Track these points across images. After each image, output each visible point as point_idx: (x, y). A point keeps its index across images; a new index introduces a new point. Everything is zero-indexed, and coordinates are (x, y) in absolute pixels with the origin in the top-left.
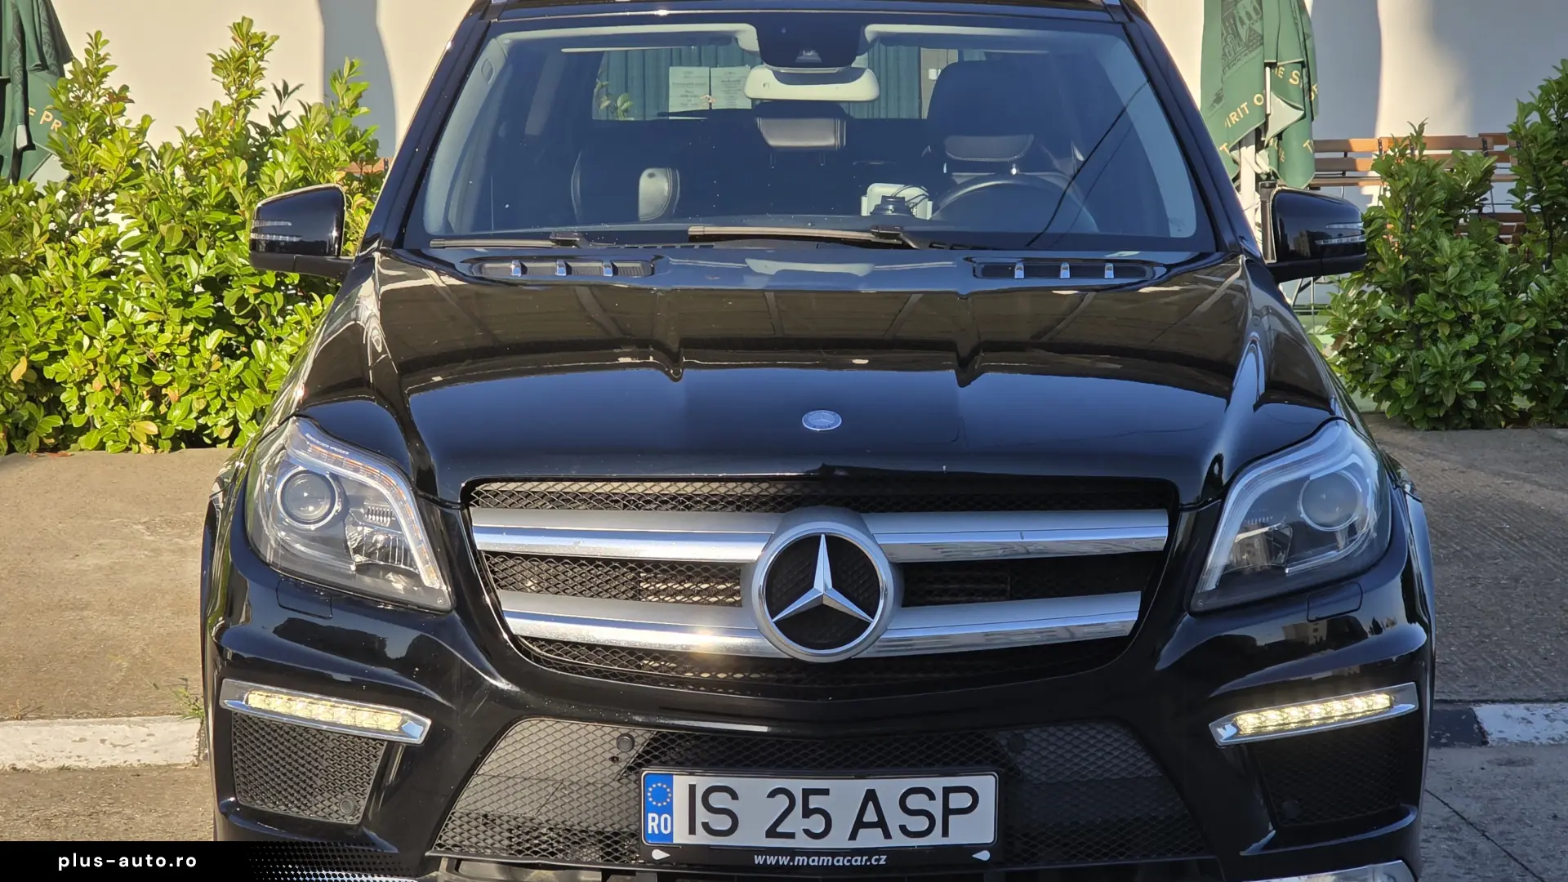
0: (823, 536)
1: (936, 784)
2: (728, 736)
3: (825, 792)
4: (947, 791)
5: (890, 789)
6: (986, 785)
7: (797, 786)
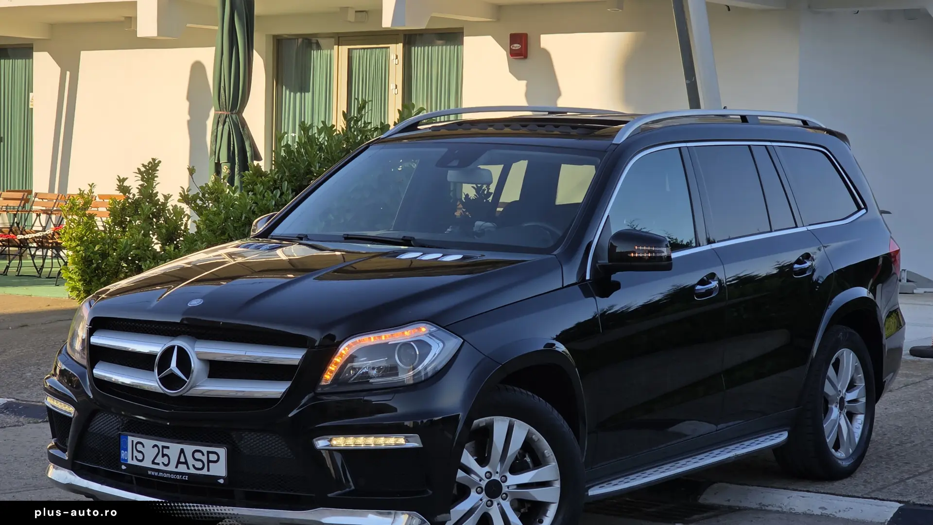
0: (176, 347)
1: (205, 449)
2: (140, 421)
3: (168, 448)
4: (209, 453)
5: (189, 449)
6: (222, 452)
7: (160, 444)
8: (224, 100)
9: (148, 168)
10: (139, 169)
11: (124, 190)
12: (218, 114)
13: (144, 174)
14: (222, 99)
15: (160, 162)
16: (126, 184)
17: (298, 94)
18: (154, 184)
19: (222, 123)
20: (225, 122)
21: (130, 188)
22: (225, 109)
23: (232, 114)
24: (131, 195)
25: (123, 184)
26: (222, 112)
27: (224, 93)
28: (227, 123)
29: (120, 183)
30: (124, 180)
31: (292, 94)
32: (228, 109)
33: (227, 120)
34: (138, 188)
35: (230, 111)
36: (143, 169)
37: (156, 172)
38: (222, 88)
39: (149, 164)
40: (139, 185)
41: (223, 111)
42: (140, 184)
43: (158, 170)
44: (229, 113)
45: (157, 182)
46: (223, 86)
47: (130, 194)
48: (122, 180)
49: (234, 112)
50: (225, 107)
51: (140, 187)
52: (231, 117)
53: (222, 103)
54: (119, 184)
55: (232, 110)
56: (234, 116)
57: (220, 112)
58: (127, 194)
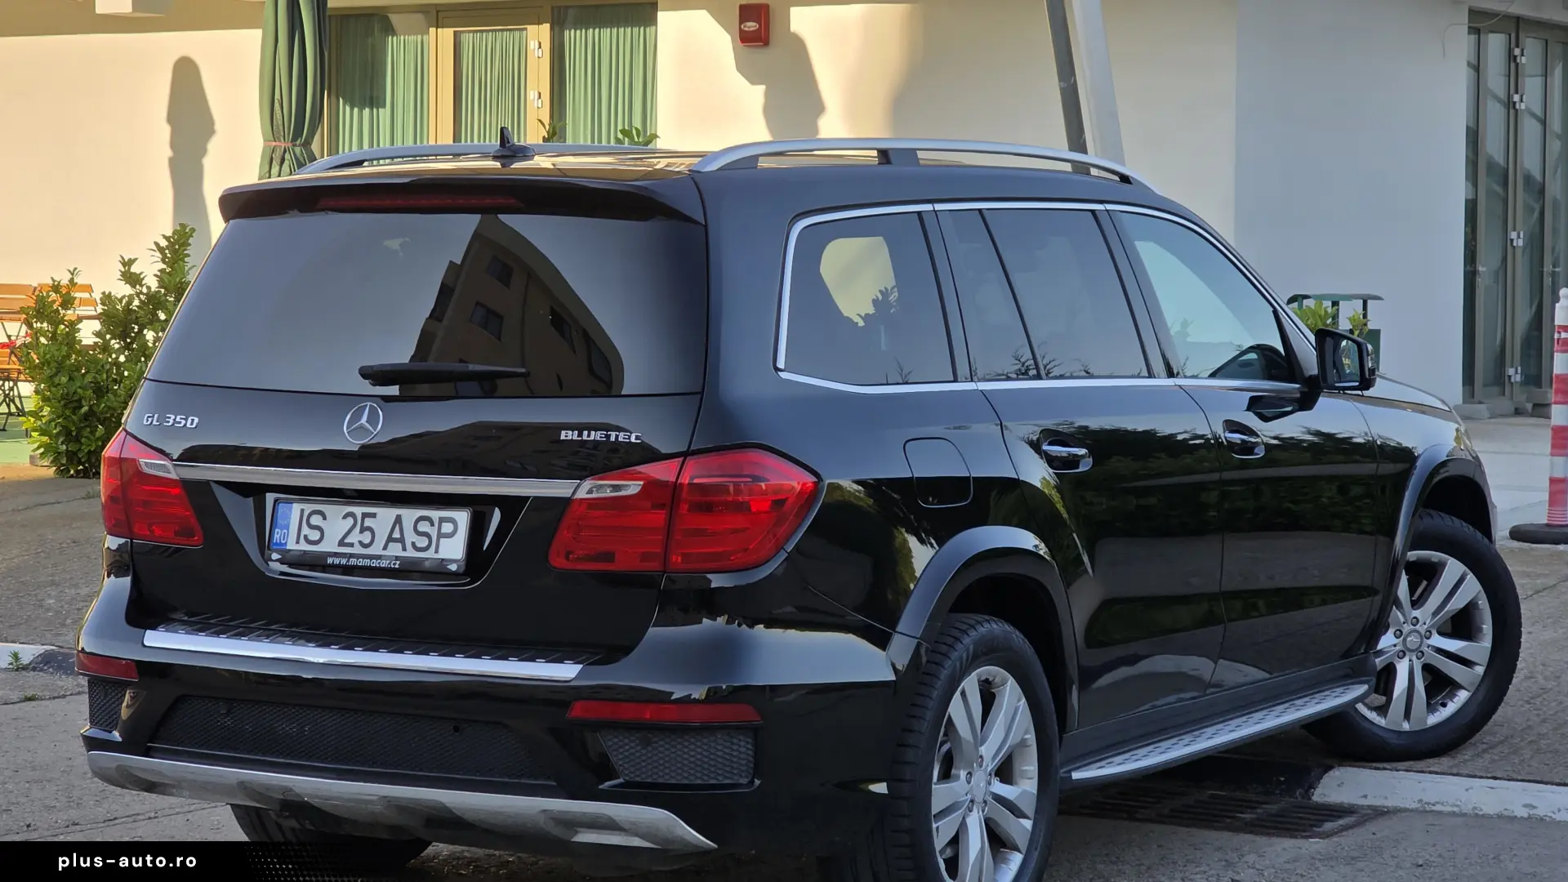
8: (280, 123)
9: (172, 240)
10: (157, 244)
11: (132, 279)
12: (270, 146)
13: (167, 251)
14: (276, 118)
15: (193, 230)
16: (135, 269)
17: (367, 111)
18: (186, 268)
19: (279, 161)
20: (283, 160)
21: (142, 276)
22: (282, 139)
23: (294, 145)
24: (144, 288)
25: (129, 269)
26: (277, 143)
27: (280, 112)
28: (286, 162)
29: (124, 267)
30: (131, 262)
31: (356, 110)
32: (288, 139)
33: (287, 156)
34: (156, 275)
35: (292, 141)
36: (164, 243)
37: (189, 248)
38: (276, 101)
39: (174, 233)
40: (159, 271)
41: (280, 141)
42: (160, 268)
43: (190, 245)
44: (290, 145)
45: (189, 265)
46: (279, 98)
47: (142, 286)
48: (127, 263)
49: (298, 142)
50: (282, 134)
51: (159, 274)
52: (293, 150)
53: (278, 125)
54: (123, 270)
55: (294, 139)
56: (298, 150)
57: (274, 144)
58: (138, 287)
